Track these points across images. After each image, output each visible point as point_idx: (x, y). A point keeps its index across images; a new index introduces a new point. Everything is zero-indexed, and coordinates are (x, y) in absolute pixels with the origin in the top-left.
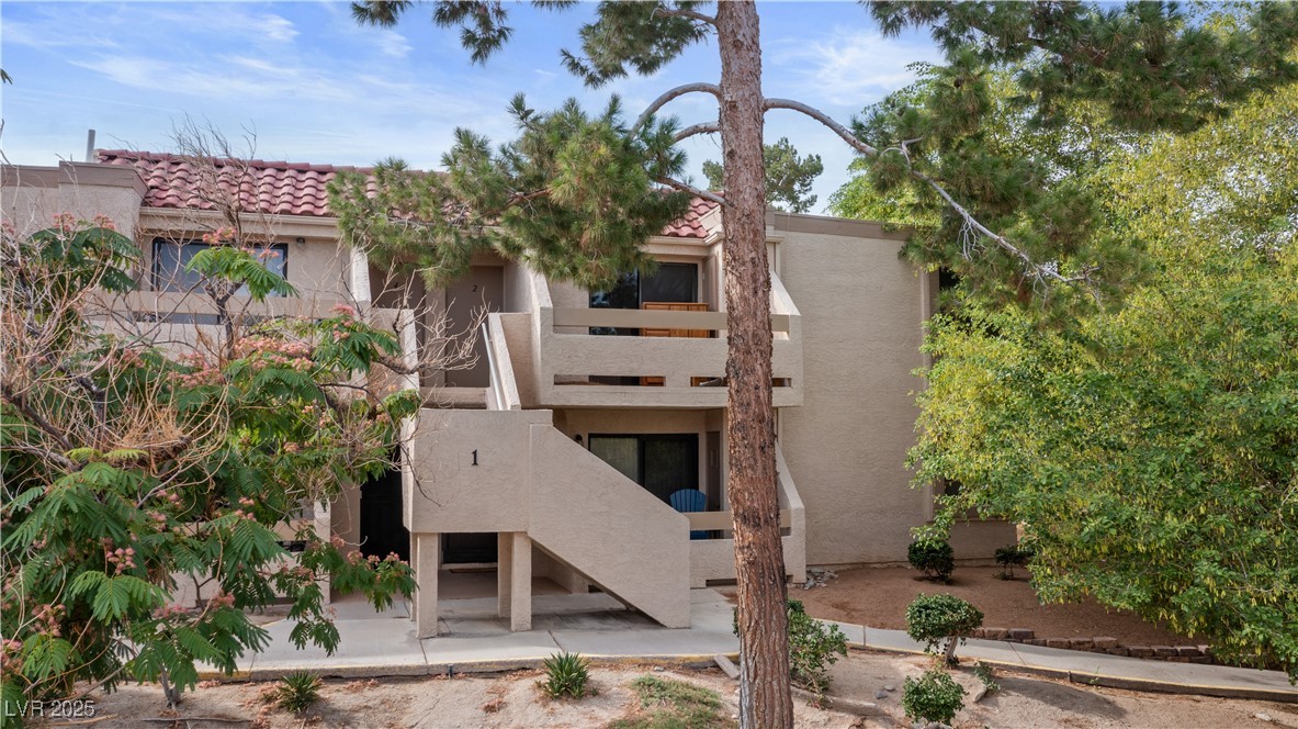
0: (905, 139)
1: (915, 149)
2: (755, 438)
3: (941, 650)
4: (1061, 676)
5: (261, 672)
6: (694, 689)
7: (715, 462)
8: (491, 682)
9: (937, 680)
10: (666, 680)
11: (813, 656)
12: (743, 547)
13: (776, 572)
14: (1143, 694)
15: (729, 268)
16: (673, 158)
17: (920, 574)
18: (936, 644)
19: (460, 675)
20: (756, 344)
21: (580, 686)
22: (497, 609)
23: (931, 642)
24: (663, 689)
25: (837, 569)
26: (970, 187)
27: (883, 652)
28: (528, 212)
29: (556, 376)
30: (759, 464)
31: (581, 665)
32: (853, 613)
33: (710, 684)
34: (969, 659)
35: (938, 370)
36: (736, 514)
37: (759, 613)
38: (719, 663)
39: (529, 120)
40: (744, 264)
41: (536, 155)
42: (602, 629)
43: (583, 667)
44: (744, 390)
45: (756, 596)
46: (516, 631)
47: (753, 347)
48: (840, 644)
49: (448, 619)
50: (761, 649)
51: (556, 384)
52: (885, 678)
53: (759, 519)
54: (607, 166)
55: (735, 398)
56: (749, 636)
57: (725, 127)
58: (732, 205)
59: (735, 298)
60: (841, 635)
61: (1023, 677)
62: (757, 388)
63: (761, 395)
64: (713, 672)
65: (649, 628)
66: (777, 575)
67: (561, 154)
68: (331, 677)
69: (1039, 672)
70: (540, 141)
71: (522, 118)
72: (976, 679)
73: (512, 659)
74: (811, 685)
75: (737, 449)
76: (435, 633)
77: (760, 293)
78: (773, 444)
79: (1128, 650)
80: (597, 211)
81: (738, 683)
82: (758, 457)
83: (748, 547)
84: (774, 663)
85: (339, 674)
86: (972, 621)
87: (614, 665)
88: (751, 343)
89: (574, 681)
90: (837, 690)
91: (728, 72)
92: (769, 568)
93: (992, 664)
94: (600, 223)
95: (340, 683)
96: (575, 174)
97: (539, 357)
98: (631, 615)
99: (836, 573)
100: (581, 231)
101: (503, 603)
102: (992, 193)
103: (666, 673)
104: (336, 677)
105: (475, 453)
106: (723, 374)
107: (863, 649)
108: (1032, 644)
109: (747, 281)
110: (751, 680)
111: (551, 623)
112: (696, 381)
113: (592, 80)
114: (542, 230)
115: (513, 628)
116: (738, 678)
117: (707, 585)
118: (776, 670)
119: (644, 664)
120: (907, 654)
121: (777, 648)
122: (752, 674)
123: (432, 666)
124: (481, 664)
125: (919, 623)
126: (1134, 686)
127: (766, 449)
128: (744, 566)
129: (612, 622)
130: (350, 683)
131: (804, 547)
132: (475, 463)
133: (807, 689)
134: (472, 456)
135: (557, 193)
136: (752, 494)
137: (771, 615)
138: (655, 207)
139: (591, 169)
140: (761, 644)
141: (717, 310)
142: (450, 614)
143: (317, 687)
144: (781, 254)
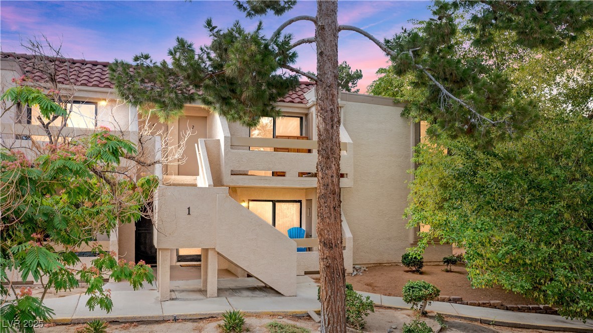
0: (411, 48)
1: (416, 54)
2: (330, 202)
3: (419, 308)
4: (476, 320)
5: (77, 319)
6: (298, 328)
7: (310, 215)
8: (195, 324)
9: (419, 325)
10: (283, 323)
11: (357, 312)
12: (324, 258)
13: (340, 271)
14: (515, 329)
15: (319, 114)
16: (290, 54)
17: (407, 269)
18: (417, 304)
19: (180, 320)
20: (332, 154)
21: (240, 327)
22: (201, 286)
23: (414, 304)
24: (282, 328)
25: (367, 266)
26: (445, 73)
27: (390, 308)
28: (215, 82)
29: (232, 171)
30: (333, 216)
31: (241, 316)
32: (375, 288)
33: (306, 325)
34: (432, 312)
35: (420, 170)
36: (320, 242)
37: (331, 292)
38: (310, 315)
39: (214, 32)
40: (327, 112)
41: (218, 51)
42: (252, 297)
43: (242, 317)
44: (326, 178)
45: (330, 283)
46: (210, 297)
47: (331, 156)
48: (371, 306)
49: (176, 291)
50: (332, 311)
51: (231, 174)
52: (392, 322)
53: (332, 244)
54: (255, 56)
55: (321, 181)
56: (325, 304)
57: (318, 39)
58: (321, 81)
59: (322, 130)
60: (371, 302)
61: (458, 321)
62: (332, 177)
63: (334, 180)
64: (307, 319)
65: (276, 296)
66: (341, 273)
67: (231, 49)
68: (114, 321)
69: (465, 318)
70: (220, 44)
71: (211, 31)
72: (436, 322)
73: (206, 312)
74: (355, 326)
75: (321, 208)
76: (168, 298)
77: (335, 127)
78: (340, 206)
79: (507, 307)
80: (250, 81)
81: (320, 324)
82: (332, 212)
83: (326, 258)
84: (338, 317)
85: (117, 320)
86: (435, 294)
87: (258, 315)
88: (330, 153)
89: (237, 324)
90: (368, 328)
91: (320, 10)
92: (336, 269)
93: (443, 314)
94: (252, 88)
95: (118, 324)
96: (238, 61)
97: (224, 161)
98: (267, 289)
99: (367, 268)
100: (242, 92)
101: (204, 283)
102: (456, 77)
103: (284, 320)
104: (116, 321)
105: (189, 208)
106: (314, 171)
107: (380, 307)
108: (461, 304)
109: (328, 121)
110: (326, 326)
111: (227, 293)
112: (301, 174)
113: (249, 14)
114: (221, 92)
115: (208, 296)
116: (320, 322)
117: (305, 274)
118: (339, 321)
119: (273, 315)
120: (402, 309)
121: (340, 310)
122: (327, 323)
123: (166, 316)
124: (190, 315)
125: (409, 295)
126: (511, 325)
127: (336, 208)
128: (324, 268)
129: (258, 292)
130: (123, 324)
131: (352, 255)
132: (189, 214)
133: (354, 328)
134: (188, 210)
135: (228, 71)
136: (329, 231)
137: (337, 293)
138: (281, 83)
139: (246, 58)
140: (332, 307)
141: (312, 140)
142: (177, 288)
143: (105, 327)
144: (344, 113)
